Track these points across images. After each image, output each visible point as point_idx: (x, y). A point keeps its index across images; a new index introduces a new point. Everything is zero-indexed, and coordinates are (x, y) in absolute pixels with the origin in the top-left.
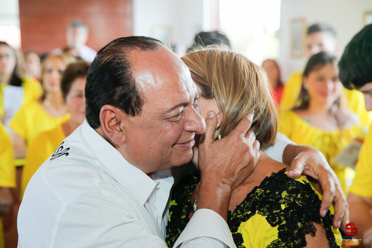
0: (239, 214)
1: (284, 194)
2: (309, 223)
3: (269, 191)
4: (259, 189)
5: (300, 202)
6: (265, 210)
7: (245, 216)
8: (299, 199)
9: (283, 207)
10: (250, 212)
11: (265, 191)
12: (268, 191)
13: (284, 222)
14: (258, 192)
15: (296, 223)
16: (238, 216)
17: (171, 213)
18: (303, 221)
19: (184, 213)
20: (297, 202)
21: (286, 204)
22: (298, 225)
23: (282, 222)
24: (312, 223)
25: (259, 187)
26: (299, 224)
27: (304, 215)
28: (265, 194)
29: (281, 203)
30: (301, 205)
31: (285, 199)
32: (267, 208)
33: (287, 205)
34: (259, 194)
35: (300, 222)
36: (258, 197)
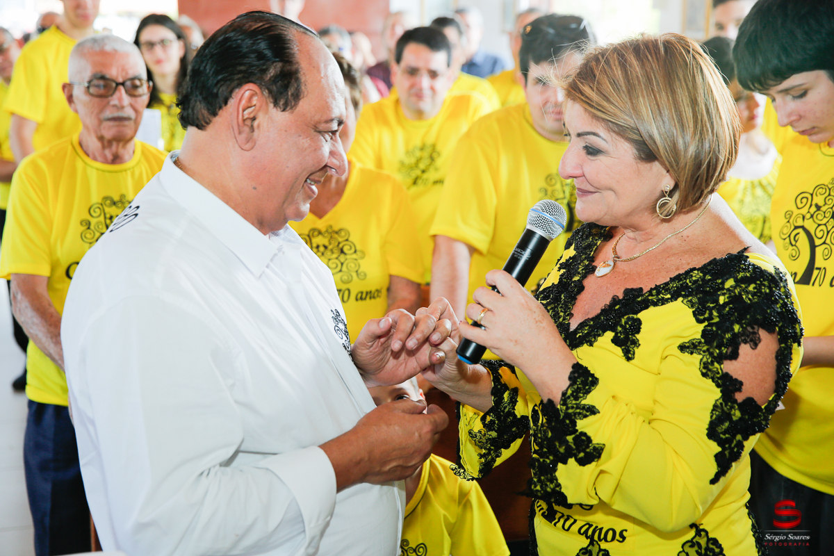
0: (652, 295)
1: (730, 283)
2: (753, 328)
3: (710, 277)
4: (696, 272)
5: (750, 296)
6: (695, 300)
7: (658, 300)
8: (748, 293)
9: (722, 300)
10: (669, 296)
11: (704, 276)
12: (708, 277)
13: (716, 320)
14: (694, 275)
15: (732, 324)
16: (650, 298)
17: (562, 271)
18: (744, 323)
19: (579, 273)
20: (744, 297)
21: (727, 296)
22: (734, 327)
23: (713, 319)
24: (758, 330)
25: (698, 270)
26: (737, 328)
27: (748, 317)
28: (703, 280)
29: (719, 295)
30: (749, 302)
31: (728, 290)
32: (699, 299)
33: (728, 298)
34: (694, 278)
35: (738, 324)
36: (690, 282)
